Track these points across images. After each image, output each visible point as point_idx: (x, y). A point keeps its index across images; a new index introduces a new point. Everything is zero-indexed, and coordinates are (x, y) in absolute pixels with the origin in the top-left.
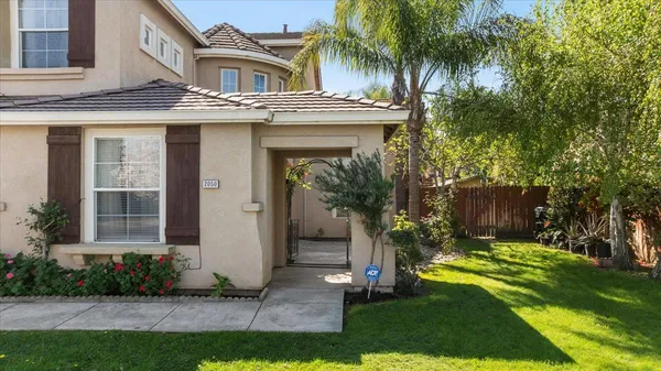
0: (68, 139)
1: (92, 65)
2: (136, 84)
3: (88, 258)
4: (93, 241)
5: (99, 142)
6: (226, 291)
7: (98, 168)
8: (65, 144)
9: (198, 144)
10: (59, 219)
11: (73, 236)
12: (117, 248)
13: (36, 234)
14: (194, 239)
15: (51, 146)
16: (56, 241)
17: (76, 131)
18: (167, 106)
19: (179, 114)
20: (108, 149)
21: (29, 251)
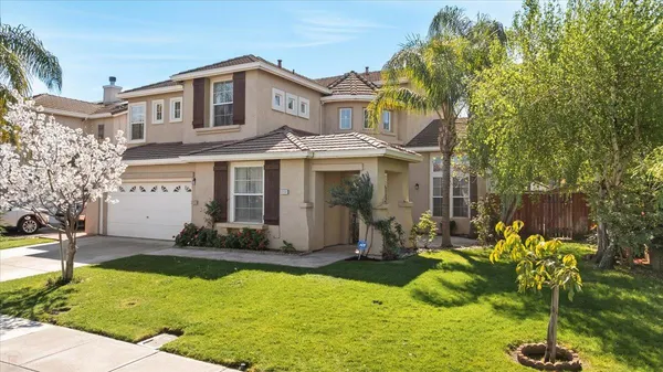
0: (223, 168)
1: (243, 123)
2: (267, 132)
3: (229, 230)
4: (232, 221)
5: (237, 169)
6: (289, 249)
7: (237, 183)
8: (221, 170)
9: (279, 170)
10: (218, 210)
11: (224, 219)
12: (242, 225)
13: (209, 217)
14: (277, 222)
15: (216, 171)
16: (216, 221)
17: (226, 164)
18: (264, 151)
19: (270, 155)
20: (242, 173)
21: (206, 225)
